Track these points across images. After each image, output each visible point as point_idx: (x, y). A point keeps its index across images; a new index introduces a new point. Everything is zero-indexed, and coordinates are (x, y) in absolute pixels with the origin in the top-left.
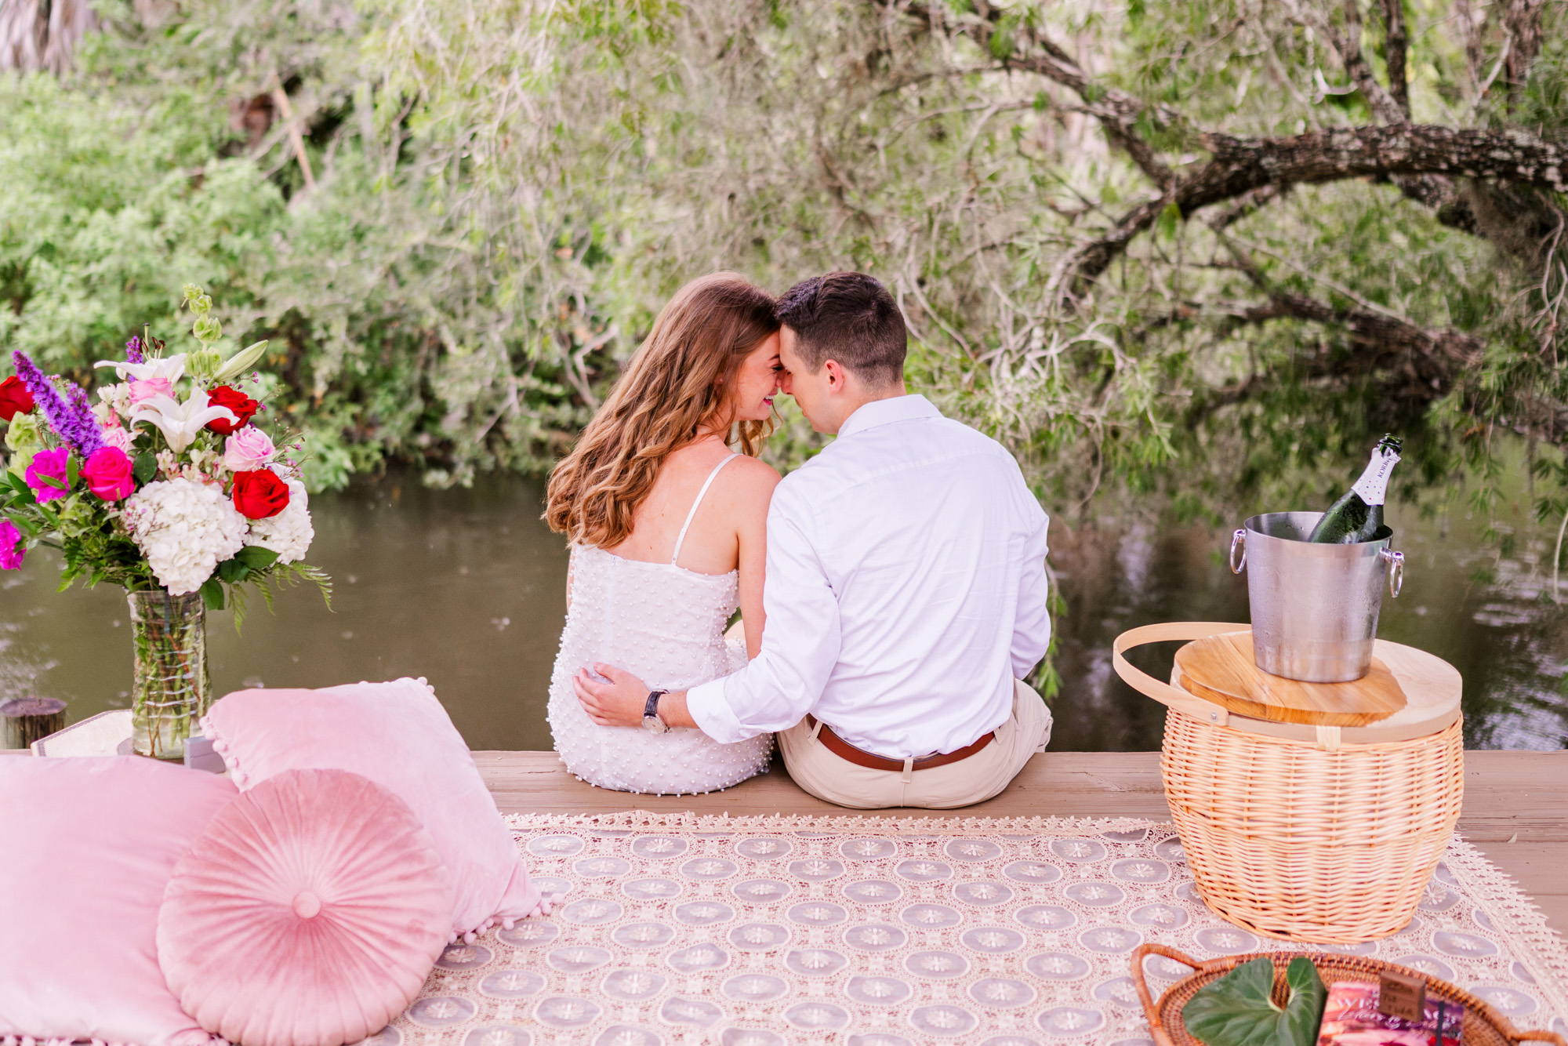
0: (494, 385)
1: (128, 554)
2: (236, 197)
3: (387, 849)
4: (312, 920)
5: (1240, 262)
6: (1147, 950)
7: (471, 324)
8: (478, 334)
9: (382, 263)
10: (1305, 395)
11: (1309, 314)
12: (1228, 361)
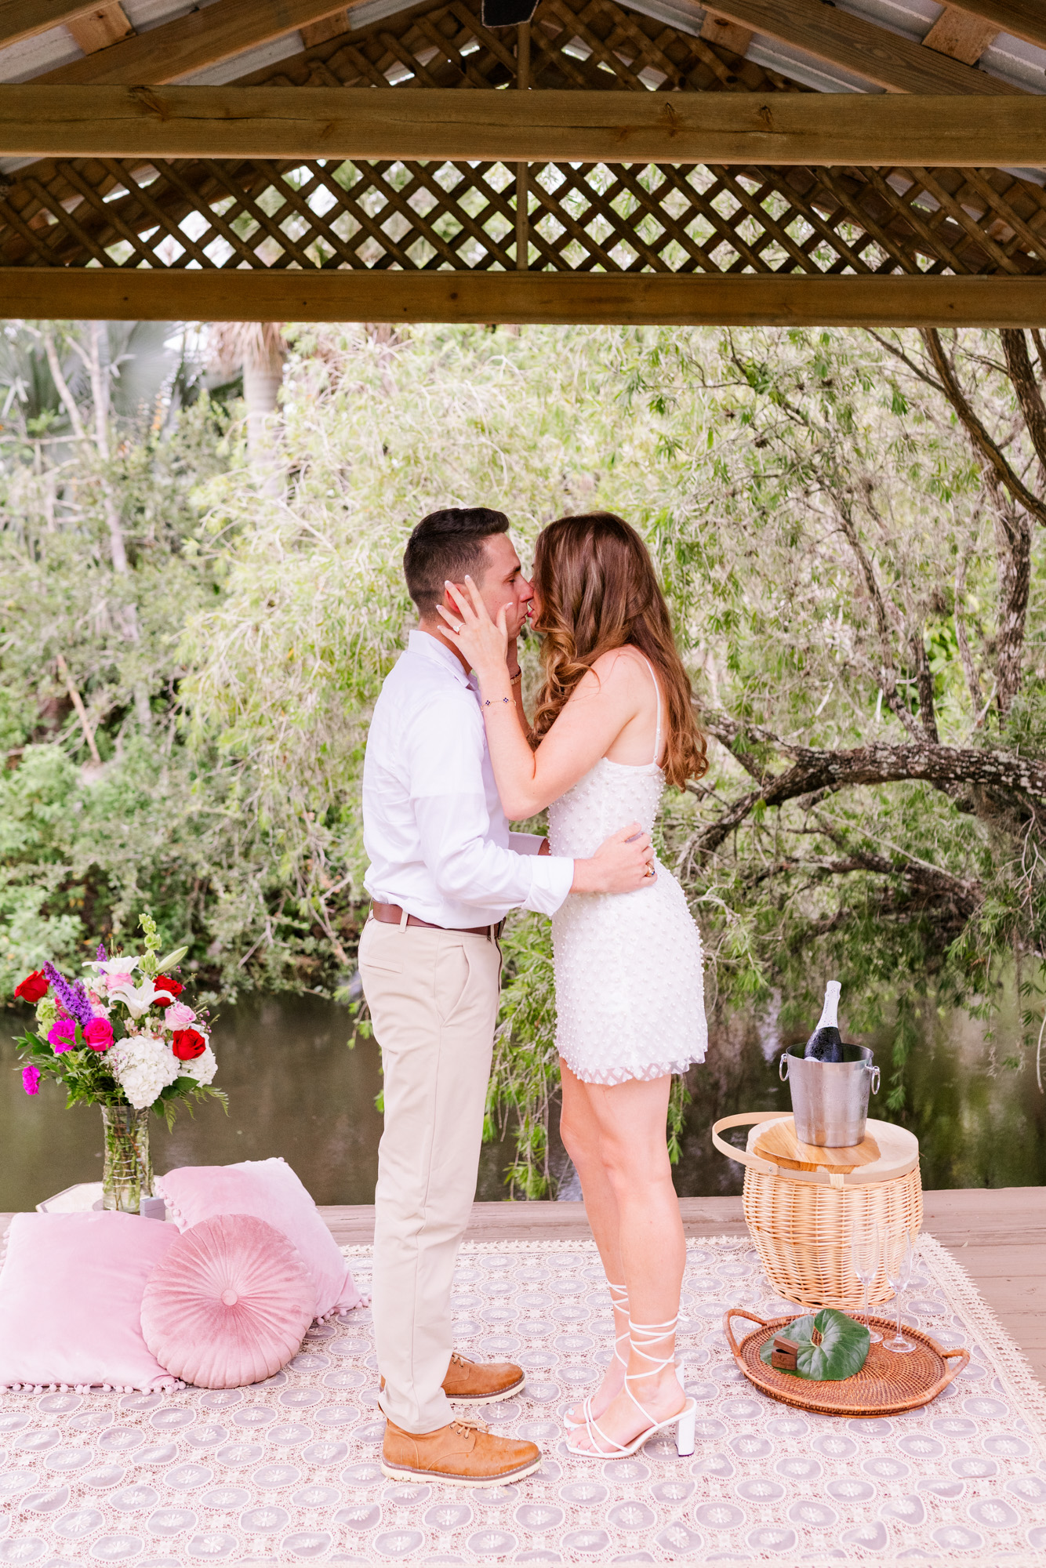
0: (253, 922)
1: (108, 1084)
2: (48, 774)
4: (233, 1306)
5: (826, 830)
6: (734, 1314)
7: (235, 874)
8: (241, 882)
9: (166, 826)
10: (878, 927)
11: (877, 867)
12: (825, 898)
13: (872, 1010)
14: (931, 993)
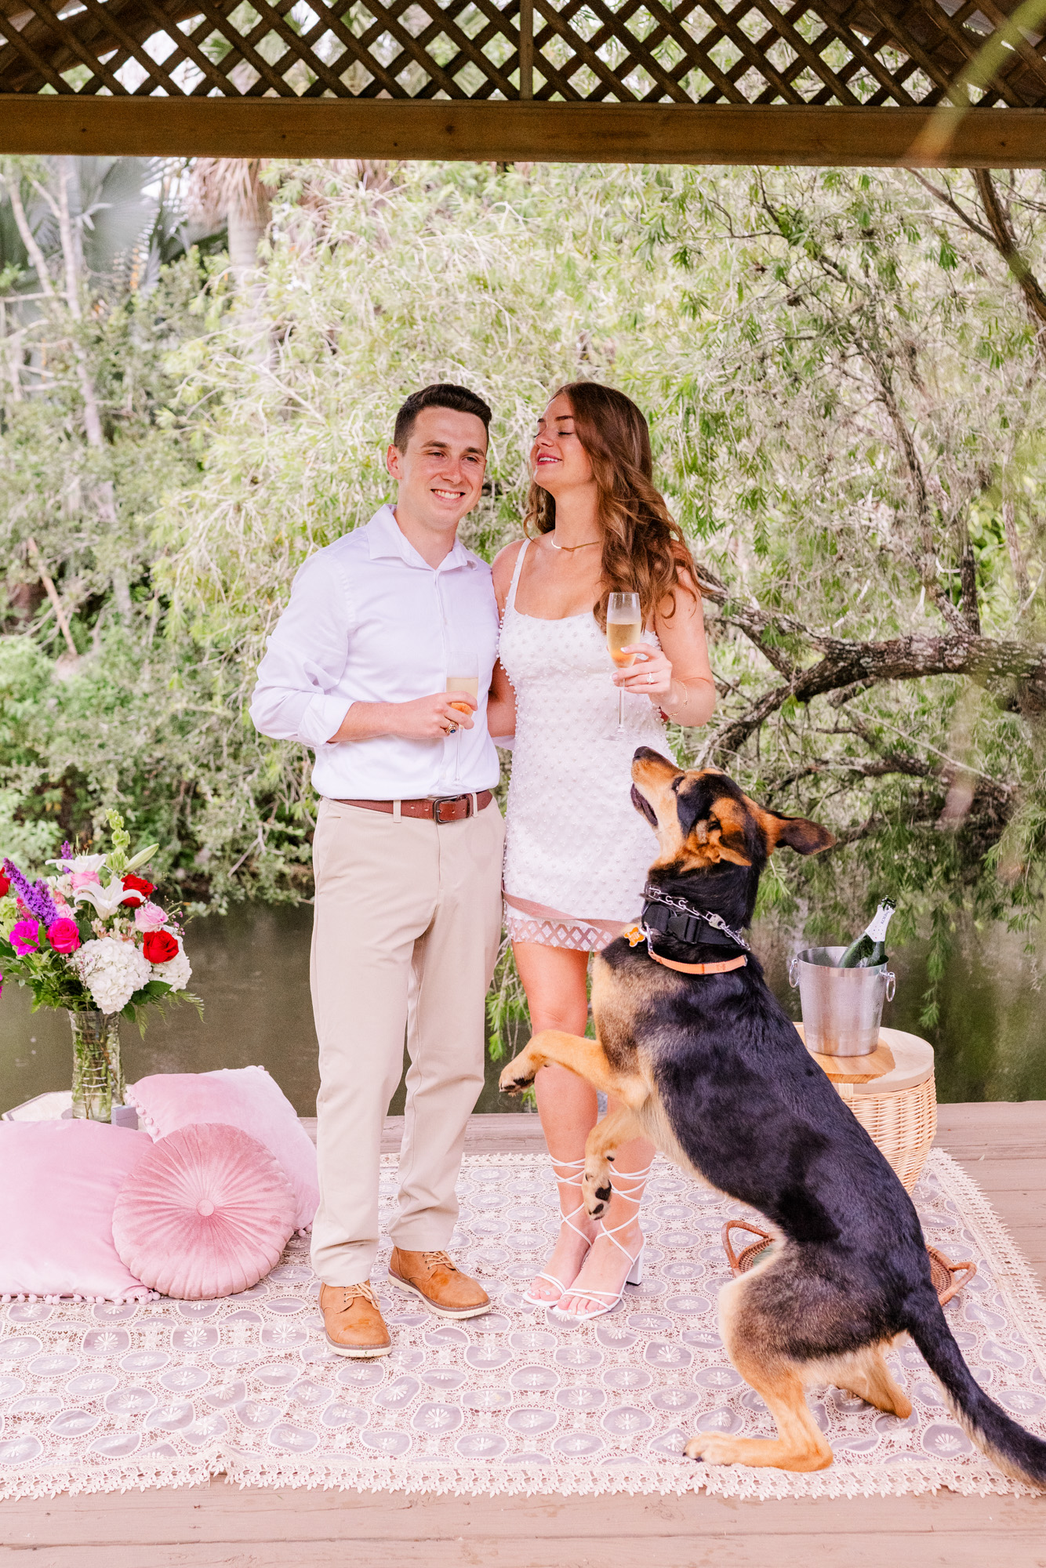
0: (244, 828)
1: (75, 987)
2: (19, 668)
3: (256, 1172)
4: (210, 1217)
5: (859, 730)
6: (732, 1225)
7: (223, 776)
9: (148, 725)
10: (911, 834)
11: (911, 770)
12: (858, 804)
13: (905, 923)
14: (968, 905)
